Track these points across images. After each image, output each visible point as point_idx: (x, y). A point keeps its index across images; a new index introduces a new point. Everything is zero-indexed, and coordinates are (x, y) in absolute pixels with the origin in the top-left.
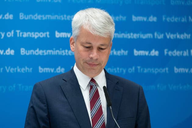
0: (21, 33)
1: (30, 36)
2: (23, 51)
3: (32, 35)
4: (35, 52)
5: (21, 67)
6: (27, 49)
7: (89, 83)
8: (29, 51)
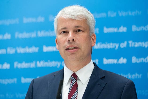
0: (133, 44)
1: (141, 45)
2: (134, 60)
3: (142, 45)
4: (145, 60)
5: (132, 74)
6: (138, 57)
7: (71, 76)
8: (139, 59)
